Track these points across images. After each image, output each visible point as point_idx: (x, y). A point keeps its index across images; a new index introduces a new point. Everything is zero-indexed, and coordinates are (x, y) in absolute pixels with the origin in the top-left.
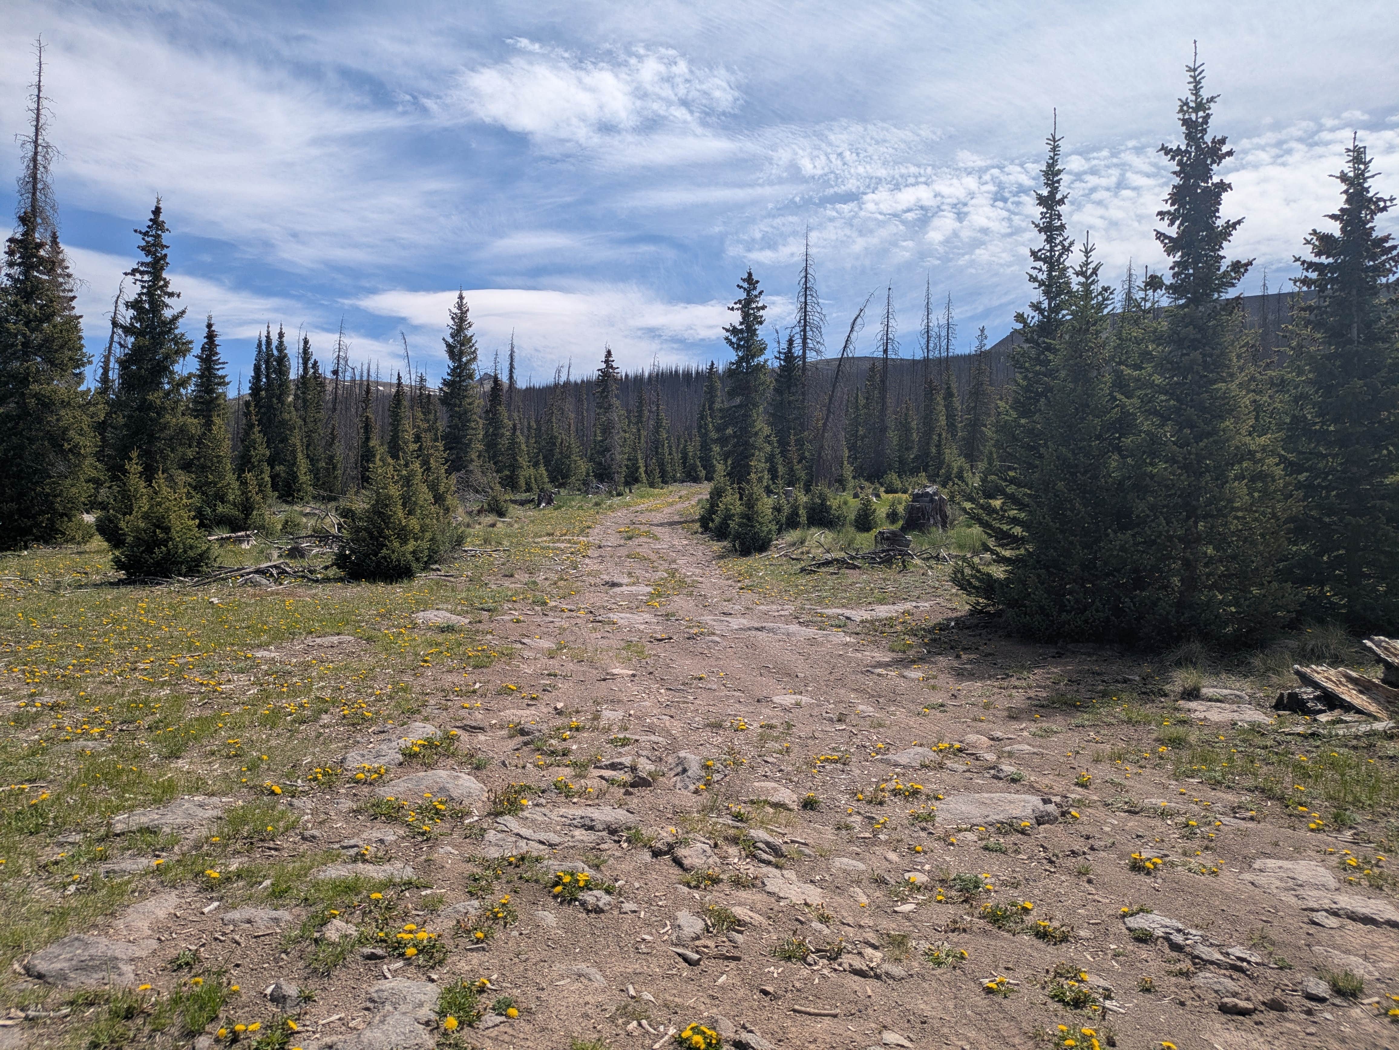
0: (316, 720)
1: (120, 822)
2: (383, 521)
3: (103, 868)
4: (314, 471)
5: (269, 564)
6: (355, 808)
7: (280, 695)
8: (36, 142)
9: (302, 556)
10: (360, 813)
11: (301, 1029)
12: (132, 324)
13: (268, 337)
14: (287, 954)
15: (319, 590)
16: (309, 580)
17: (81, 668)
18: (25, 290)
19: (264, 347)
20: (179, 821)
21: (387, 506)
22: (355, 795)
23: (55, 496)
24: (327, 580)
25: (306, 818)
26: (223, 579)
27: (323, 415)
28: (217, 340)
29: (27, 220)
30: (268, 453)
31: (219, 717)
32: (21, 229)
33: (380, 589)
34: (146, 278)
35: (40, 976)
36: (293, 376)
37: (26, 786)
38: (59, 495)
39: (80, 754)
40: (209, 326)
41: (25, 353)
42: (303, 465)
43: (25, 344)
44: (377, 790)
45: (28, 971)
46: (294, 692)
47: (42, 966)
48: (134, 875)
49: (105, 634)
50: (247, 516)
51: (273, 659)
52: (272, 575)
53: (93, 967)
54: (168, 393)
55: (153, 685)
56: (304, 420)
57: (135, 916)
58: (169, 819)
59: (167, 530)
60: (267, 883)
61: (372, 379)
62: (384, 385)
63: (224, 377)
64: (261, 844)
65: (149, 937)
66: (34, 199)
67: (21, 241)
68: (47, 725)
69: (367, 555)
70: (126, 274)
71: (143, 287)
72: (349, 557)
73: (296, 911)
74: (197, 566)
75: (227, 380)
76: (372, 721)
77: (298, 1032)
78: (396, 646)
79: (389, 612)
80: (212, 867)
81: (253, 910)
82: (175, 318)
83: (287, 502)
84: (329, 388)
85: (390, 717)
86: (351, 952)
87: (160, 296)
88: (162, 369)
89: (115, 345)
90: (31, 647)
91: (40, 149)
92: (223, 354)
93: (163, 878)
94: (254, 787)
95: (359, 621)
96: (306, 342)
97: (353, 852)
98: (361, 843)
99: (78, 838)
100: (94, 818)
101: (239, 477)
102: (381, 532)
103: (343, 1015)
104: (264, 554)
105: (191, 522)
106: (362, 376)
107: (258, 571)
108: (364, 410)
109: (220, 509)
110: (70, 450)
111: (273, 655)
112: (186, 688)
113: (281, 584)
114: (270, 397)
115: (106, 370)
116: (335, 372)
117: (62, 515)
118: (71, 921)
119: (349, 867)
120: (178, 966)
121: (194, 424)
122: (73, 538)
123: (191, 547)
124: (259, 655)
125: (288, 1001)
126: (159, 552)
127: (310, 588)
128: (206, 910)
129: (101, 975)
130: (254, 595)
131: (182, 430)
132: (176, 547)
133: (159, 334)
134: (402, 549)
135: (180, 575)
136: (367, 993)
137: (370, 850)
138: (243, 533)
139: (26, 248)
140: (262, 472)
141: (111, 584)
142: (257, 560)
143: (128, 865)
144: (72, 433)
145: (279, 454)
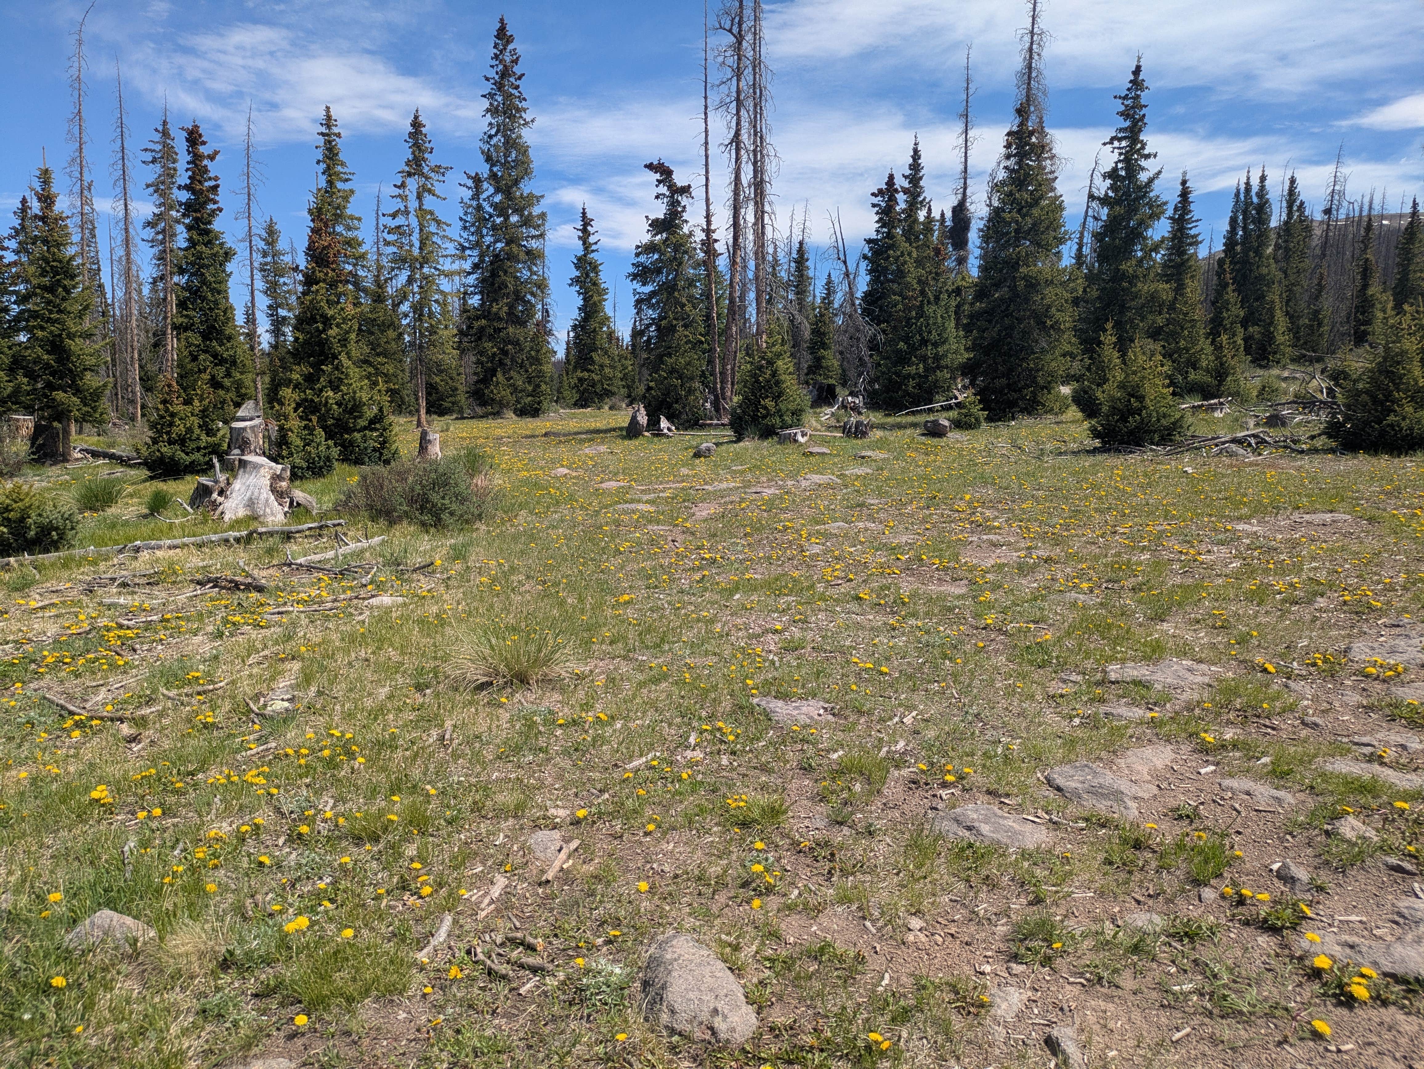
0: (1310, 602)
1: (1114, 671)
2: (1393, 381)
3: (1103, 709)
4: (1294, 330)
5: (1246, 433)
6: (1365, 703)
7: (1266, 571)
8: (1032, 33)
9: (1284, 424)
10: (1373, 711)
11: (1314, 916)
12: (1106, 194)
13: (1248, 184)
14: (1293, 837)
15: (1305, 461)
16: (1293, 450)
17: (1067, 527)
18: (1019, 178)
19: (1242, 196)
20: (1169, 680)
21: (1398, 363)
22: (1364, 690)
23: (1038, 371)
24: (1315, 451)
25: (1306, 703)
26: (1196, 448)
27: (1308, 263)
28: (1191, 197)
29: (1022, 112)
30: (1242, 314)
31: (1202, 587)
32: (1017, 121)
33: (1383, 463)
34: (1124, 144)
35: (1059, 789)
36: (1274, 223)
37: (1032, 626)
38: (1042, 369)
39: (1074, 604)
40: (1184, 183)
41: (1017, 239)
42: (1281, 322)
43: (1017, 231)
44: (1393, 689)
45: (1049, 782)
46: (1282, 571)
47: (1060, 781)
48: (1131, 722)
49: (1086, 497)
50: (1221, 383)
51: (1255, 533)
52: (1250, 445)
53: (1102, 794)
54: (1140, 261)
55: (1133, 548)
56: (1285, 273)
57: (1134, 759)
58: (1159, 676)
59: (1141, 398)
60: (1265, 760)
61: (1374, 213)
62: (1391, 217)
63: (1196, 236)
64: (1255, 720)
65: (1149, 782)
66: (1029, 89)
67: (1016, 133)
68: (1043, 575)
69: (1367, 423)
70: (1104, 144)
71: (1120, 154)
72: (1343, 425)
73: (1301, 796)
74: (1169, 435)
75: (1200, 239)
76: (1381, 613)
77: (1311, 919)
78: (1410, 530)
79: (1398, 490)
80: (1206, 731)
81: (1252, 784)
82: (1151, 180)
83: (1261, 367)
84: (1318, 232)
85: (1405, 610)
86: (1371, 856)
87: (1136, 160)
88: (1136, 235)
89: (1090, 219)
90: (1024, 506)
91: (1035, 38)
92: (1196, 211)
93: (1158, 730)
94: (1244, 661)
95: (1357, 498)
96: (1293, 181)
97: (1367, 750)
98: (1376, 743)
99: (1079, 678)
100: (1089, 664)
101: (1213, 343)
102: (1388, 397)
103: (1364, 919)
104: (1238, 422)
105: (1165, 391)
106: (1361, 211)
107: (1234, 441)
108: (1364, 251)
109: (1192, 376)
110: (1052, 326)
111: (1255, 529)
112: (1166, 555)
113: (1260, 454)
114: (1245, 251)
115: (1080, 246)
116: (1328, 212)
117: (1043, 388)
118: (1080, 749)
119: (1363, 765)
120: (1178, 816)
121: (1165, 290)
122: (1052, 409)
123: (1165, 416)
124: (1240, 527)
125: (1298, 884)
126: (1133, 421)
127: (1294, 459)
128: (1203, 771)
129: (1109, 803)
130: (1231, 466)
131: (1153, 297)
132: (1150, 416)
133: (1135, 200)
134: (1417, 415)
135: (1152, 443)
136: (1393, 905)
137: (1390, 754)
138: (1216, 401)
139: (1020, 139)
140: (1234, 335)
141: (1088, 452)
142: (1232, 429)
143: (1123, 710)
144: (1053, 310)
145: (1253, 313)
